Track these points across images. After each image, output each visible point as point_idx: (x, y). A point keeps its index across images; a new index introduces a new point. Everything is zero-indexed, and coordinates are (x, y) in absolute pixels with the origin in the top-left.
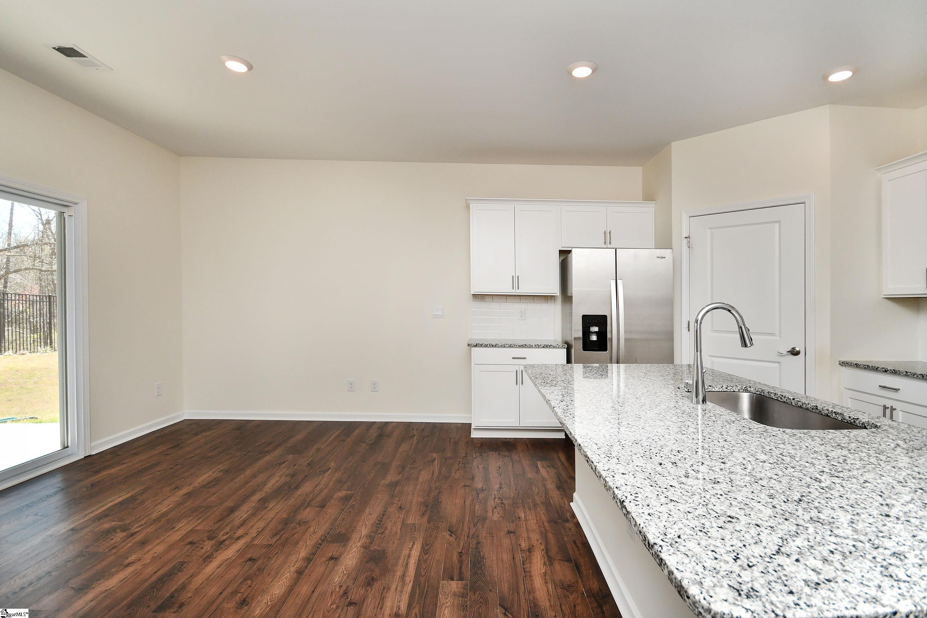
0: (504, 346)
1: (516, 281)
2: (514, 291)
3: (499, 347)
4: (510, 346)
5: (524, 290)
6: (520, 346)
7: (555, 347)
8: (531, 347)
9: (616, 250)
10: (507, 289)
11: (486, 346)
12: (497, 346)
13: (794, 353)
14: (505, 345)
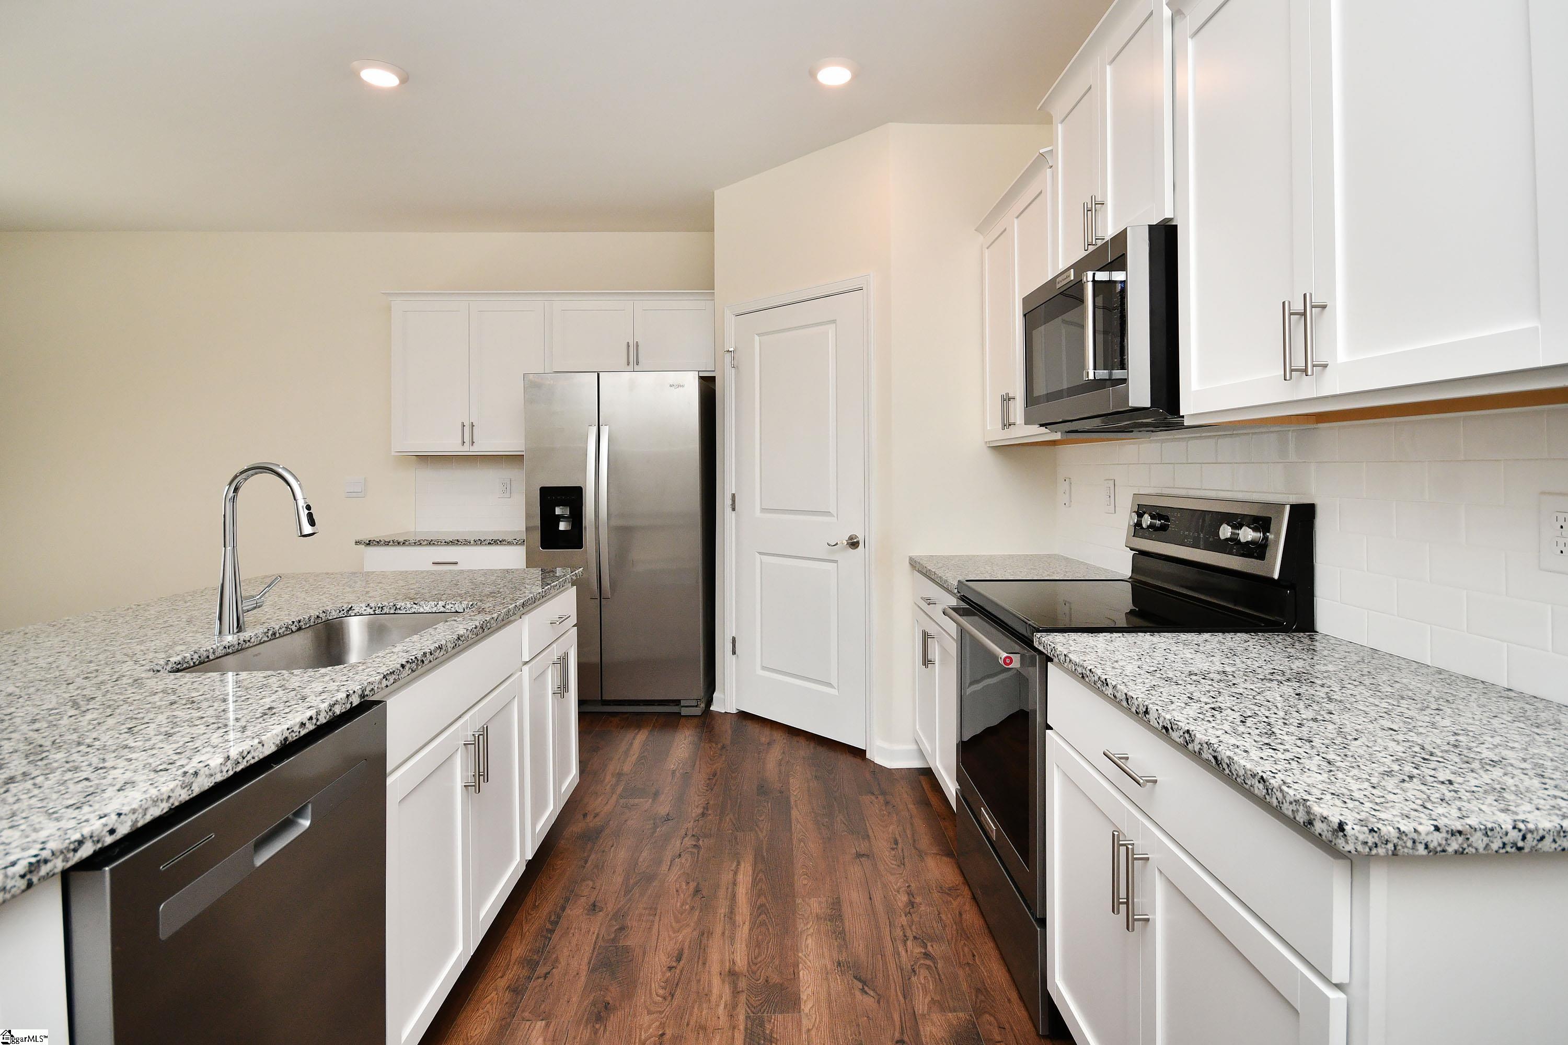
0: (419, 543)
1: (469, 430)
2: (461, 449)
3: (410, 545)
4: (430, 543)
5: (484, 446)
6: (447, 543)
7: (509, 543)
8: (467, 543)
9: (598, 375)
10: (451, 444)
11: (387, 544)
12: (407, 543)
13: (853, 544)
14: (422, 542)
